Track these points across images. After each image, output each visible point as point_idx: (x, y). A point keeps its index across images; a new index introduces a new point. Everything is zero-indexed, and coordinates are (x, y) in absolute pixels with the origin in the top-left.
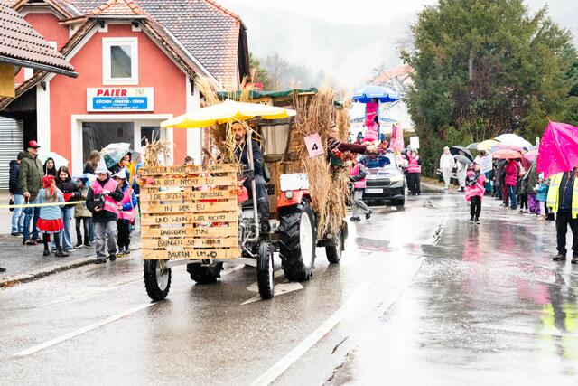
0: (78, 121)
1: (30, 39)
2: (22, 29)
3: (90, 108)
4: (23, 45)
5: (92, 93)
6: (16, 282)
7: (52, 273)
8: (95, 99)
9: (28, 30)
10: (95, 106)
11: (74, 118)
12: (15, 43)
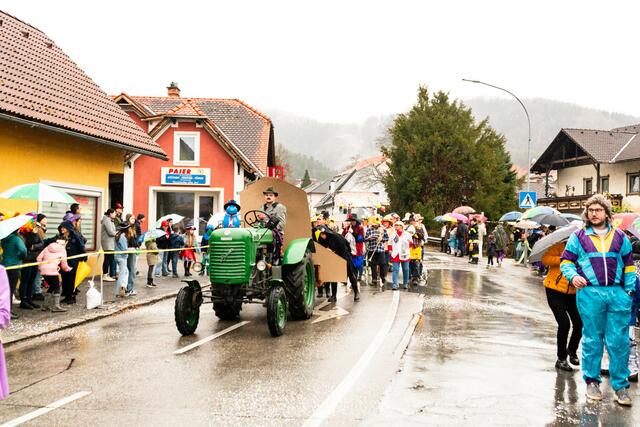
0: (154, 191)
1: (135, 131)
2: (131, 125)
3: (163, 182)
4: (133, 137)
5: (165, 171)
6: (139, 305)
7: (161, 300)
8: (167, 176)
9: (135, 126)
10: (168, 180)
11: (152, 189)
12: (128, 135)
